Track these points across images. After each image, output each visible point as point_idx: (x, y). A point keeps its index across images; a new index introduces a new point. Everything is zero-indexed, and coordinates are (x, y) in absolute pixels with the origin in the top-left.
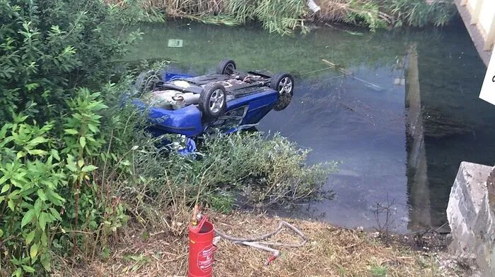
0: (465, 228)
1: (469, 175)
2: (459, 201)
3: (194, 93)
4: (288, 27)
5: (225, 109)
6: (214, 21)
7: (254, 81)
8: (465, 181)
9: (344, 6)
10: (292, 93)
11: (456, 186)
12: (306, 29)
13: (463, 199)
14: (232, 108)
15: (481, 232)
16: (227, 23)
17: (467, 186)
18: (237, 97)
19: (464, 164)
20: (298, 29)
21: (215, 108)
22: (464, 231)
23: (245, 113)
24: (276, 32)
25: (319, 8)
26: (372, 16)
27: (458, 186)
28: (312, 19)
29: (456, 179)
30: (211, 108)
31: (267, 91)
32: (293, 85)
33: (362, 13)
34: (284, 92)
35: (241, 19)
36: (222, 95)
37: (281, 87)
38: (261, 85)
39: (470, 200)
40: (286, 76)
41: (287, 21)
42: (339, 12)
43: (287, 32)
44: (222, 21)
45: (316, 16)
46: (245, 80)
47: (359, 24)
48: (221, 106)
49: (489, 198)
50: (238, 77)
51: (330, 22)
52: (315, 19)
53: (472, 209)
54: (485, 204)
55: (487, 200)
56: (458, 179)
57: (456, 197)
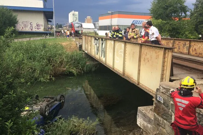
0: (149, 126)
1: (143, 110)
2: (142, 119)
8: (143, 112)
10: (64, 101)
11: (139, 115)
12: (53, 78)
13: (144, 118)
14: (51, 112)
15: (158, 124)
17: (144, 113)
19: (139, 108)
20: (51, 79)
22: (149, 127)
23: (54, 113)
24: (44, 81)
26: (74, 71)
31: (58, 103)
32: (64, 98)
33: (71, 70)
34: (62, 102)
36: (48, 108)
37: (61, 100)
39: (148, 117)
40: (62, 96)
42: (63, 71)
46: (46, 101)
47: (71, 74)
48: (48, 112)
49: (158, 114)
51: (61, 75)
53: (150, 119)
54: (155, 116)
55: (156, 115)
56: (139, 113)
57: (140, 118)
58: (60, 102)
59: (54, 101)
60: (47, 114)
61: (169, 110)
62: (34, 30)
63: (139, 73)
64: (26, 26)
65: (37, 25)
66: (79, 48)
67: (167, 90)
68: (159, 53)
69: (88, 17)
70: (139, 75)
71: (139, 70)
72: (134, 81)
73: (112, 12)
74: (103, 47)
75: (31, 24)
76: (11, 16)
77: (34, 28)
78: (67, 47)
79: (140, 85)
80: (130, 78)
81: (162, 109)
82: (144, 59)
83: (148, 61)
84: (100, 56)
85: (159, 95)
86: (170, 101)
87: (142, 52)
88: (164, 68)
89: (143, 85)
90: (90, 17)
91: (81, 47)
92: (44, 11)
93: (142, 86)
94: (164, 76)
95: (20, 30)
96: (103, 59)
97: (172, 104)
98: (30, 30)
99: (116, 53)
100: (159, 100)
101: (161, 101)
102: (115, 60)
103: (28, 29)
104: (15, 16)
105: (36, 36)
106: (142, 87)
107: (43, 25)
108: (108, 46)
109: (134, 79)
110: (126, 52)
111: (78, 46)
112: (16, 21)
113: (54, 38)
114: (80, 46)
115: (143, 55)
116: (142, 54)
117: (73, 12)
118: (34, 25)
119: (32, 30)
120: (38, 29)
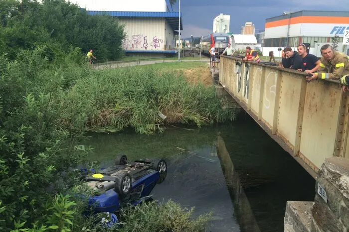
1: (294, 209)
2: (292, 226)
3: (109, 181)
4: (151, 130)
5: (131, 189)
6: (103, 131)
7: (142, 167)
8: (294, 213)
9: (180, 115)
10: (166, 171)
11: (287, 217)
12: (161, 130)
13: (295, 224)
14: (135, 187)
16: (112, 131)
17: (296, 215)
18: (137, 179)
19: (289, 202)
20: (157, 130)
21: (126, 188)
23: (142, 189)
24: (144, 133)
25: (166, 117)
26: (197, 119)
27: (289, 216)
28: (163, 124)
29: (286, 212)
30: (124, 190)
31: (153, 172)
32: (166, 166)
33: (192, 117)
34: (162, 171)
35: (120, 127)
36: (129, 180)
37: (160, 168)
38: (147, 169)
39: (302, 224)
40: (161, 161)
41: (149, 126)
42: (178, 118)
43: (151, 132)
44: (108, 130)
45: (165, 121)
46: (136, 166)
47: (191, 124)
48: (129, 187)
49: (318, 224)
50: (130, 165)
51: (174, 124)
52: (165, 123)
53: (304, 229)
54: (314, 226)
55: (315, 223)
56: (287, 212)
57: (289, 223)
58: (157, 172)
59: (149, 168)
60: (127, 190)
61: (339, 218)
62: (150, 48)
63: (300, 133)
64: (137, 42)
65: (155, 41)
66: (215, 78)
67: (334, 177)
68: (336, 95)
69: (247, 23)
70: (300, 136)
71: (300, 128)
72: (291, 147)
73: (291, 14)
74: (248, 80)
75: (146, 38)
76: (116, 26)
77: (149, 45)
78: (194, 77)
79: (301, 156)
80: (284, 140)
81: (326, 214)
82: (310, 105)
83: (317, 110)
84: (243, 94)
85: (320, 184)
86: (340, 201)
87: (307, 91)
88: (343, 128)
89: (305, 157)
90: (251, 23)
91: (217, 77)
92: (166, 18)
93: (303, 159)
94: (343, 145)
95: (129, 49)
96: (247, 101)
97: (343, 208)
98: (144, 49)
99: (265, 91)
100: (320, 195)
101: (324, 198)
102: (264, 105)
103: (140, 48)
104: (121, 27)
105: (151, 58)
106: (304, 161)
107: (164, 40)
108: (254, 77)
109: (291, 144)
110: (282, 90)
111: (213, 75)
112: (122, 34)
113: (178, 61)
114: (215, 75)
115: (308, 96)
116: (306, 94)
117: (221, 16)
118: (150, 41)
119: (146, 48)
120: (155, 46)
